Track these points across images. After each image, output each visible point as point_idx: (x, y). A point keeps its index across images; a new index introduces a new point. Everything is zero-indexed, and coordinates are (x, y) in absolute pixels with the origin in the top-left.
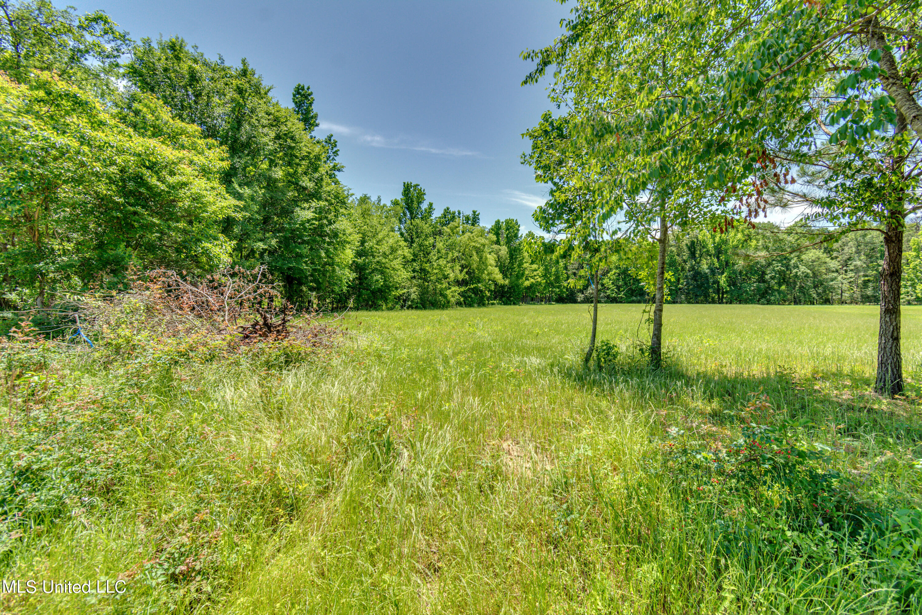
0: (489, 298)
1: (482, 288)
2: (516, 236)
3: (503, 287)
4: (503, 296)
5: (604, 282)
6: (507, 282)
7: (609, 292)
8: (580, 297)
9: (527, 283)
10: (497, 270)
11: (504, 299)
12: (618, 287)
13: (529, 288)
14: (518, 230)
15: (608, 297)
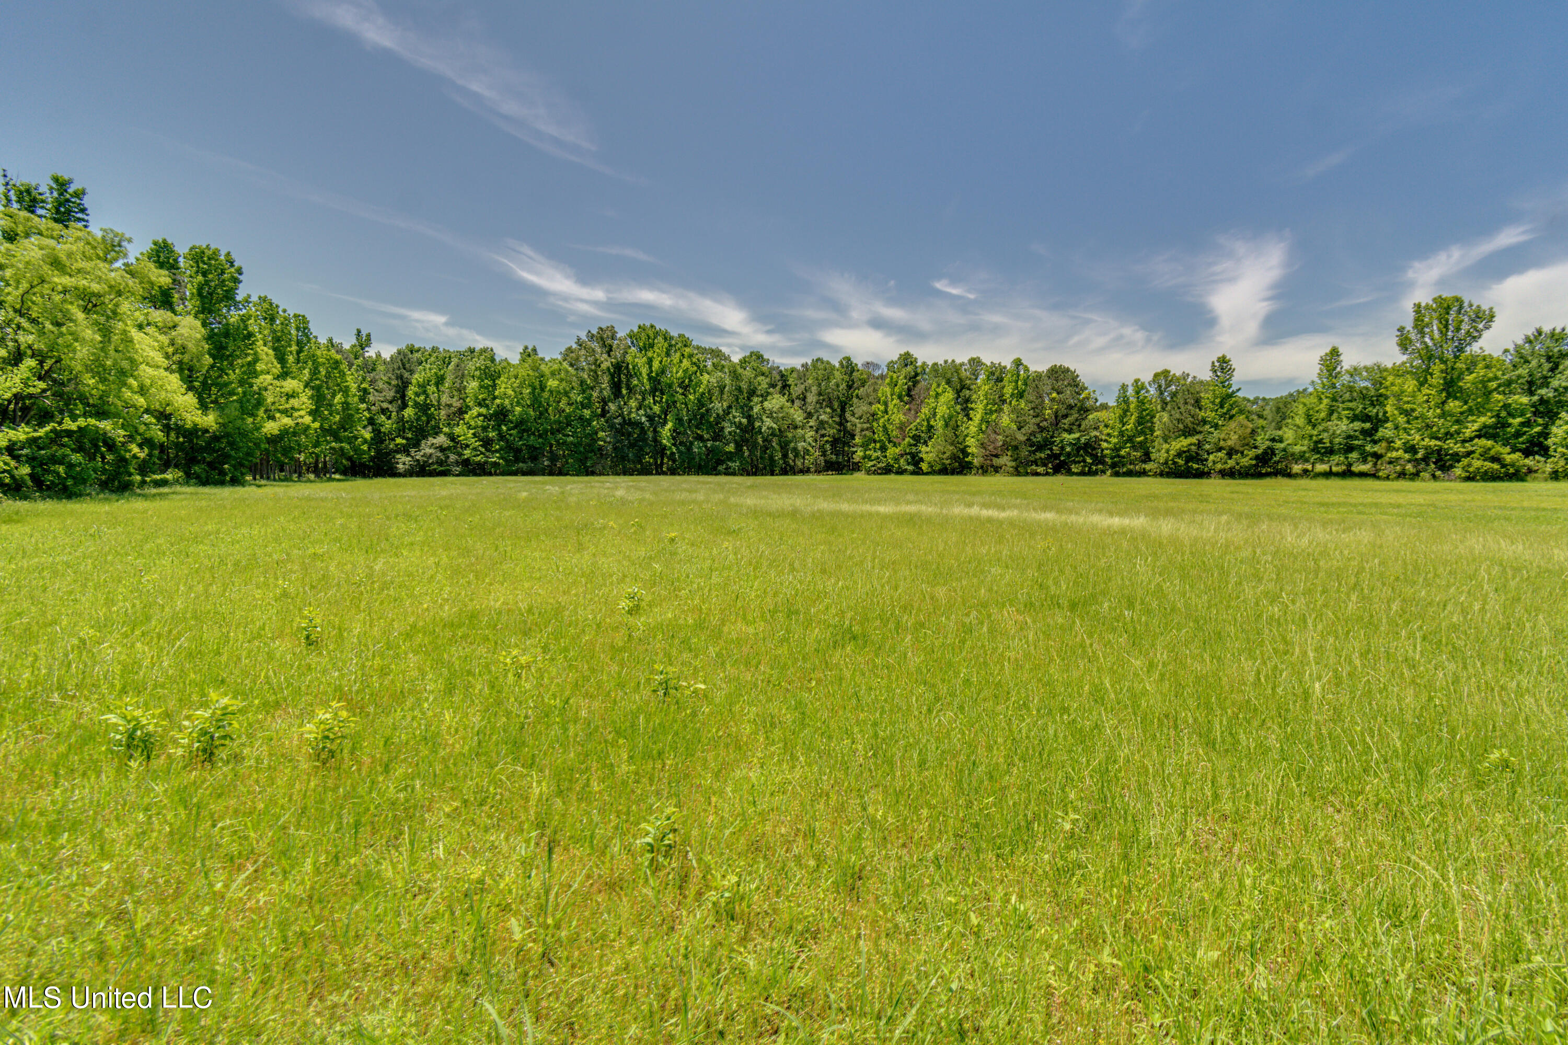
0: (144, 468)
1: (119, 435)
2: (229, 296)
3: (193, 433)
4: (192, 461)
5: (457, 430)
6: (210, 420)
7: (467, 453)
8: (403, 462)
9: (271, 428)
10: (174, 381)
11: (196, 469)
12: (487, 443)
13: (273, 440)
14: (236, 281)
15: (466, 462)
